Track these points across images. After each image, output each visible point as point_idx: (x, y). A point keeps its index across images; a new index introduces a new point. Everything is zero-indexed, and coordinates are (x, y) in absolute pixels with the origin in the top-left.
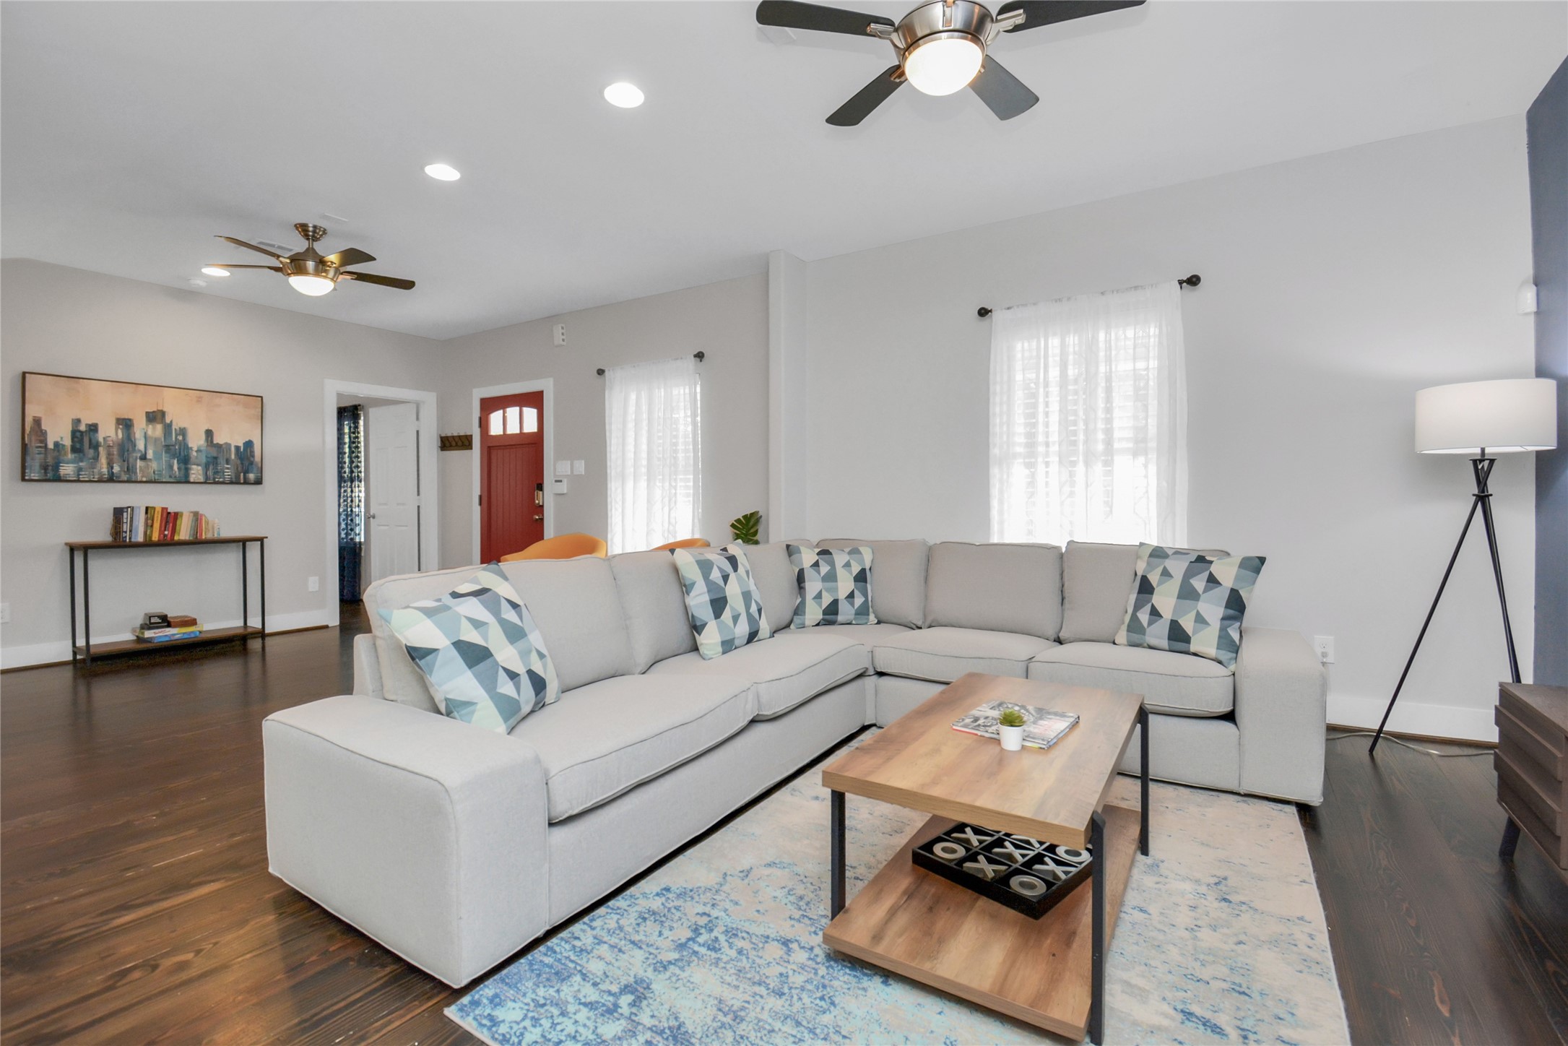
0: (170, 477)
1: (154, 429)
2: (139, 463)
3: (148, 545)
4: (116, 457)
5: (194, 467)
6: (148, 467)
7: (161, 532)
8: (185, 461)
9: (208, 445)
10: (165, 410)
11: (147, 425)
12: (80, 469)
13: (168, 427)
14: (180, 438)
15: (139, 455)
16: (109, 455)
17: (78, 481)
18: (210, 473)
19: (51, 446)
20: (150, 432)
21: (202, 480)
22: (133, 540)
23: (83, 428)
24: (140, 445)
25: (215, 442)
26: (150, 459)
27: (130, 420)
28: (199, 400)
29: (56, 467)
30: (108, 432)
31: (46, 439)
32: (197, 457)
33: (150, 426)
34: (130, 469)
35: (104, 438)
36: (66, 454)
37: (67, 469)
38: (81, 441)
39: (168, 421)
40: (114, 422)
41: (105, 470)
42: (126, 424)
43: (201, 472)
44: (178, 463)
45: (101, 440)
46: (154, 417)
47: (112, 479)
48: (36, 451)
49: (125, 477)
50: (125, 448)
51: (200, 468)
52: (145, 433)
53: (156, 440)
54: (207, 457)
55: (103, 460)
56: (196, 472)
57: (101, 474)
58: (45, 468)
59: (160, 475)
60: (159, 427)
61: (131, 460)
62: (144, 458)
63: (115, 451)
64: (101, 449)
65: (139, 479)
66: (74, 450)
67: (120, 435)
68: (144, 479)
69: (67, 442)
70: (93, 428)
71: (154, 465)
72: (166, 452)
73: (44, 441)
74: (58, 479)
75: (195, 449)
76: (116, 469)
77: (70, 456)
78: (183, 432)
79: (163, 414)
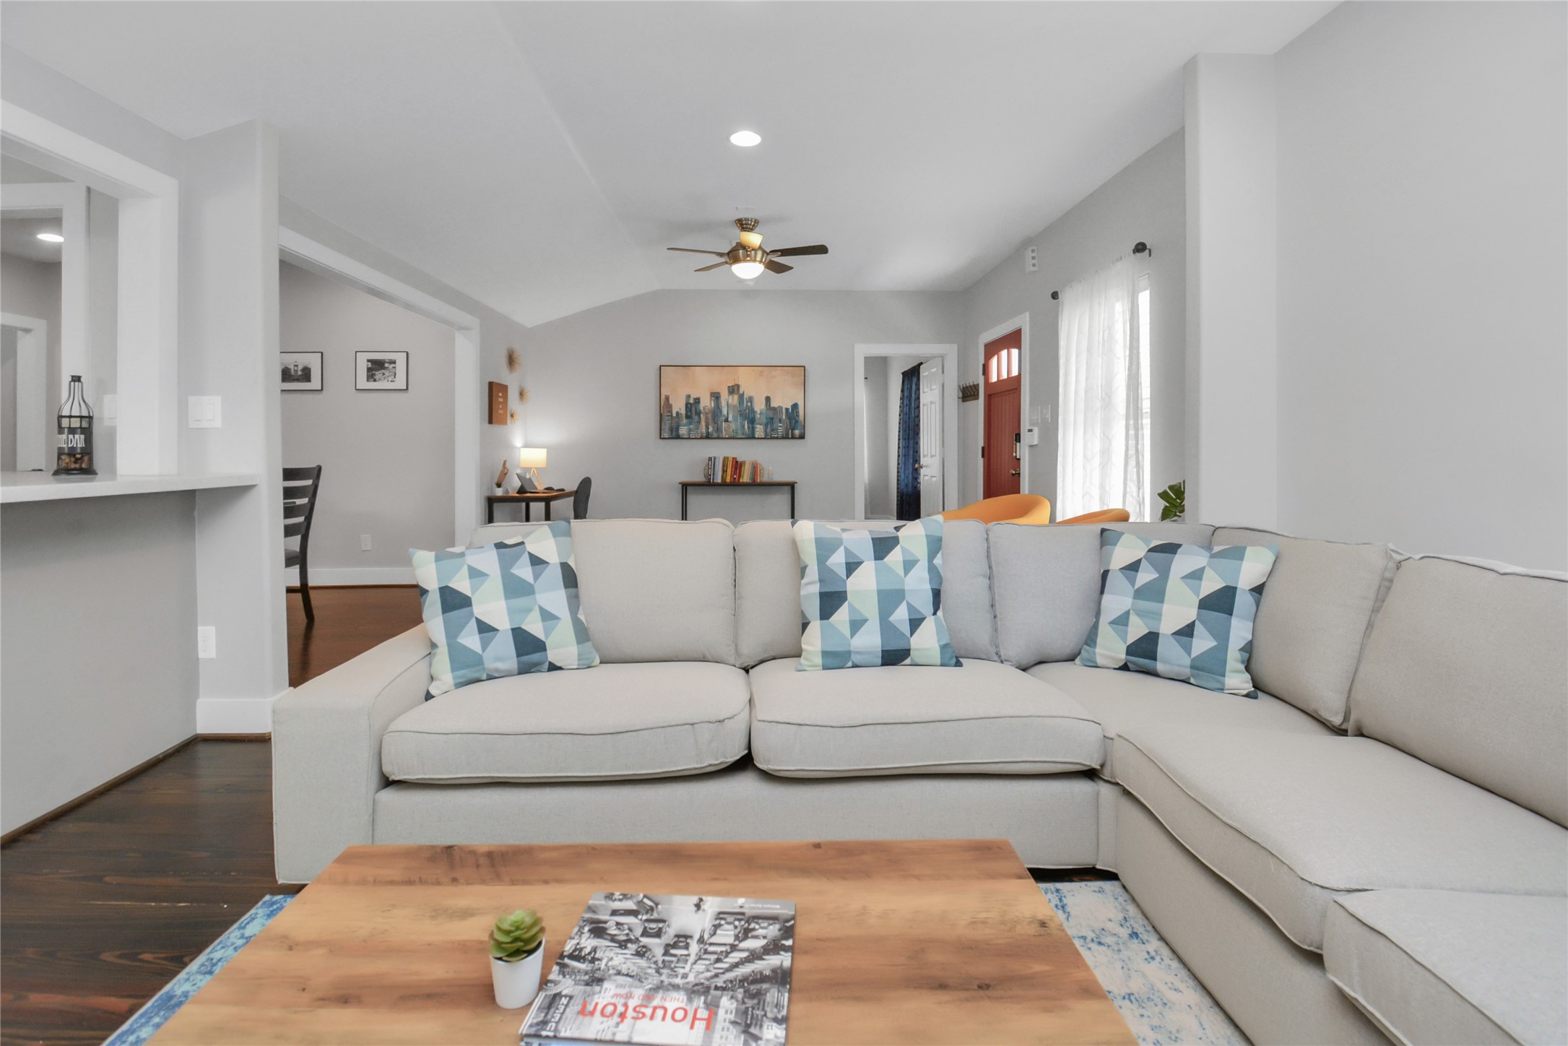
0: (743, 434)
1: (733, 399)
2: (724, 424)
3: (724, 484)
4: (710, 420)
5: (758, 426)
6: (729, 427)
7: (732, 476)
8: (752, 421)
9: (767, 409)
10: (739, 383)
11: (729, 396)
12: (690, 430)
13: (741, 397)
14: (749, 404)
15: (724, 418)
16: (707, 419)
17: (689, 438)
18: (769, 430)
19: (674, 415)
20: (730, 401)
21: (763, 437)
22: (715, 481)
23: (692, 401)
24: (725, 412)
25: (772, 406)
26: (731, 422)
27: (719, 393)
28: (761, 374)
29: (677, 429)
30: (706, 403)
31: (672, 410)
32: (760, 419)
33: (731, 397)
34: (718, 430)
35: (704, 408)
36: (682, 420)
37: (683, 431)
38: (691, 411)
39: (741, 392)
40: (709, 395)
41: (704, 431)
42: (716, 396)
43: (762, 430)
44: (748, 424)
45: (702, 409)
46: (733, 390)
47: (708, 437)
48: (667, 418)
49: (715, 435)
50: (716, 412)
51: (761, 427)
52: (728, 402)
53: (734, 406)
54: (767, 418)
55: (703, 423)
56: (760, 430)
57: (702, 433)
58: (671, 430)
59: (737, 433)
60: (736, 397)
61: (719, 422)
62: (727, 420)
63: (710, 416)
64: (702, 415)
65: (724, 436)
66: (688, 417)
67: (713, 405)
68: (727, 436)
69: (683, 412)
70: (697, 401)
71: (733, 426)
72: (740, 416)
73: (671, 412)
74: (678, 437)
75: (759, 412)
76: (711, 429)
77: (685, 421)
78: (751, 399)
79: (738, 386)
